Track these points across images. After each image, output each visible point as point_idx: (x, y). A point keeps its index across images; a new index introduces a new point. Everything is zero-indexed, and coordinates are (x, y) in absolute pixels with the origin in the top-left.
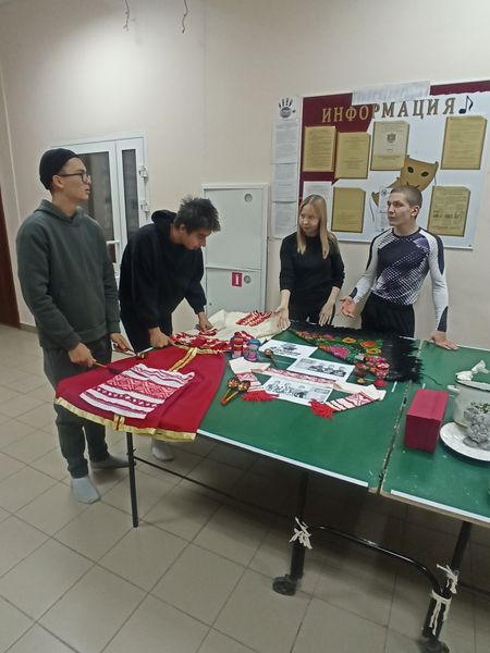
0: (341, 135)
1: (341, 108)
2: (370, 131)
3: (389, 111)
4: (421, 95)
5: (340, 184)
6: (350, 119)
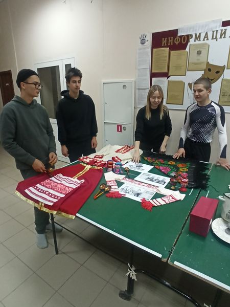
0: (172, 52)
1: (172, 38)
2: (187, 49)
3: (198, 38)
4: (216, 27)
5: (171, 79)
6: (177, 43)
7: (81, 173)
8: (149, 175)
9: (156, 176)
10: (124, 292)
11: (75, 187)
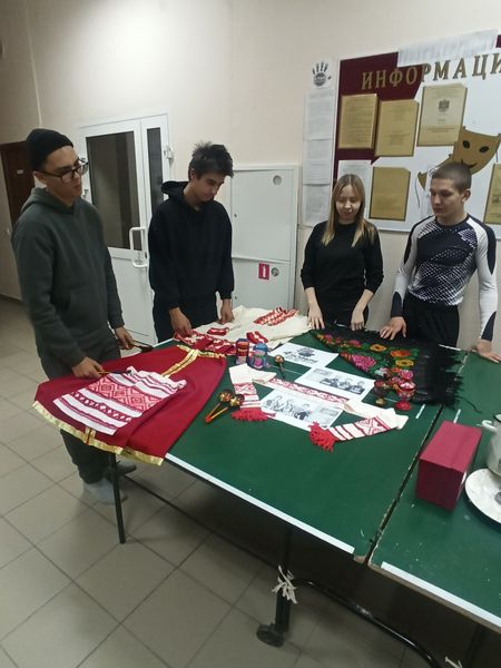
0: (383, 103)
1: (384, 72)
2: (418, 97)
3: (442, 71)
4: (484, 48)
5: (380, 163)
6: (395, 84)
7: (179, 366)
8: (327, 373)
9: (343, 376)
10: (269, 628)
11: (163, 396)
